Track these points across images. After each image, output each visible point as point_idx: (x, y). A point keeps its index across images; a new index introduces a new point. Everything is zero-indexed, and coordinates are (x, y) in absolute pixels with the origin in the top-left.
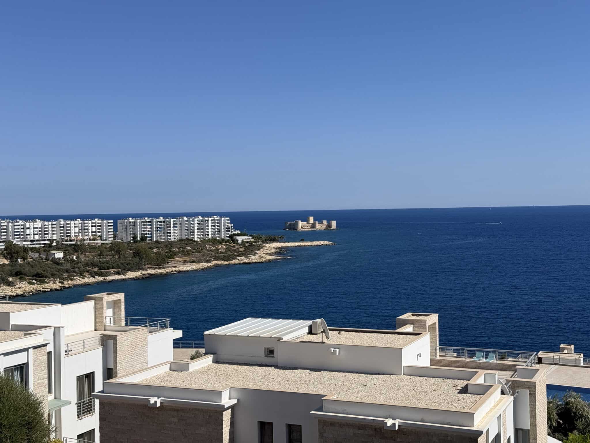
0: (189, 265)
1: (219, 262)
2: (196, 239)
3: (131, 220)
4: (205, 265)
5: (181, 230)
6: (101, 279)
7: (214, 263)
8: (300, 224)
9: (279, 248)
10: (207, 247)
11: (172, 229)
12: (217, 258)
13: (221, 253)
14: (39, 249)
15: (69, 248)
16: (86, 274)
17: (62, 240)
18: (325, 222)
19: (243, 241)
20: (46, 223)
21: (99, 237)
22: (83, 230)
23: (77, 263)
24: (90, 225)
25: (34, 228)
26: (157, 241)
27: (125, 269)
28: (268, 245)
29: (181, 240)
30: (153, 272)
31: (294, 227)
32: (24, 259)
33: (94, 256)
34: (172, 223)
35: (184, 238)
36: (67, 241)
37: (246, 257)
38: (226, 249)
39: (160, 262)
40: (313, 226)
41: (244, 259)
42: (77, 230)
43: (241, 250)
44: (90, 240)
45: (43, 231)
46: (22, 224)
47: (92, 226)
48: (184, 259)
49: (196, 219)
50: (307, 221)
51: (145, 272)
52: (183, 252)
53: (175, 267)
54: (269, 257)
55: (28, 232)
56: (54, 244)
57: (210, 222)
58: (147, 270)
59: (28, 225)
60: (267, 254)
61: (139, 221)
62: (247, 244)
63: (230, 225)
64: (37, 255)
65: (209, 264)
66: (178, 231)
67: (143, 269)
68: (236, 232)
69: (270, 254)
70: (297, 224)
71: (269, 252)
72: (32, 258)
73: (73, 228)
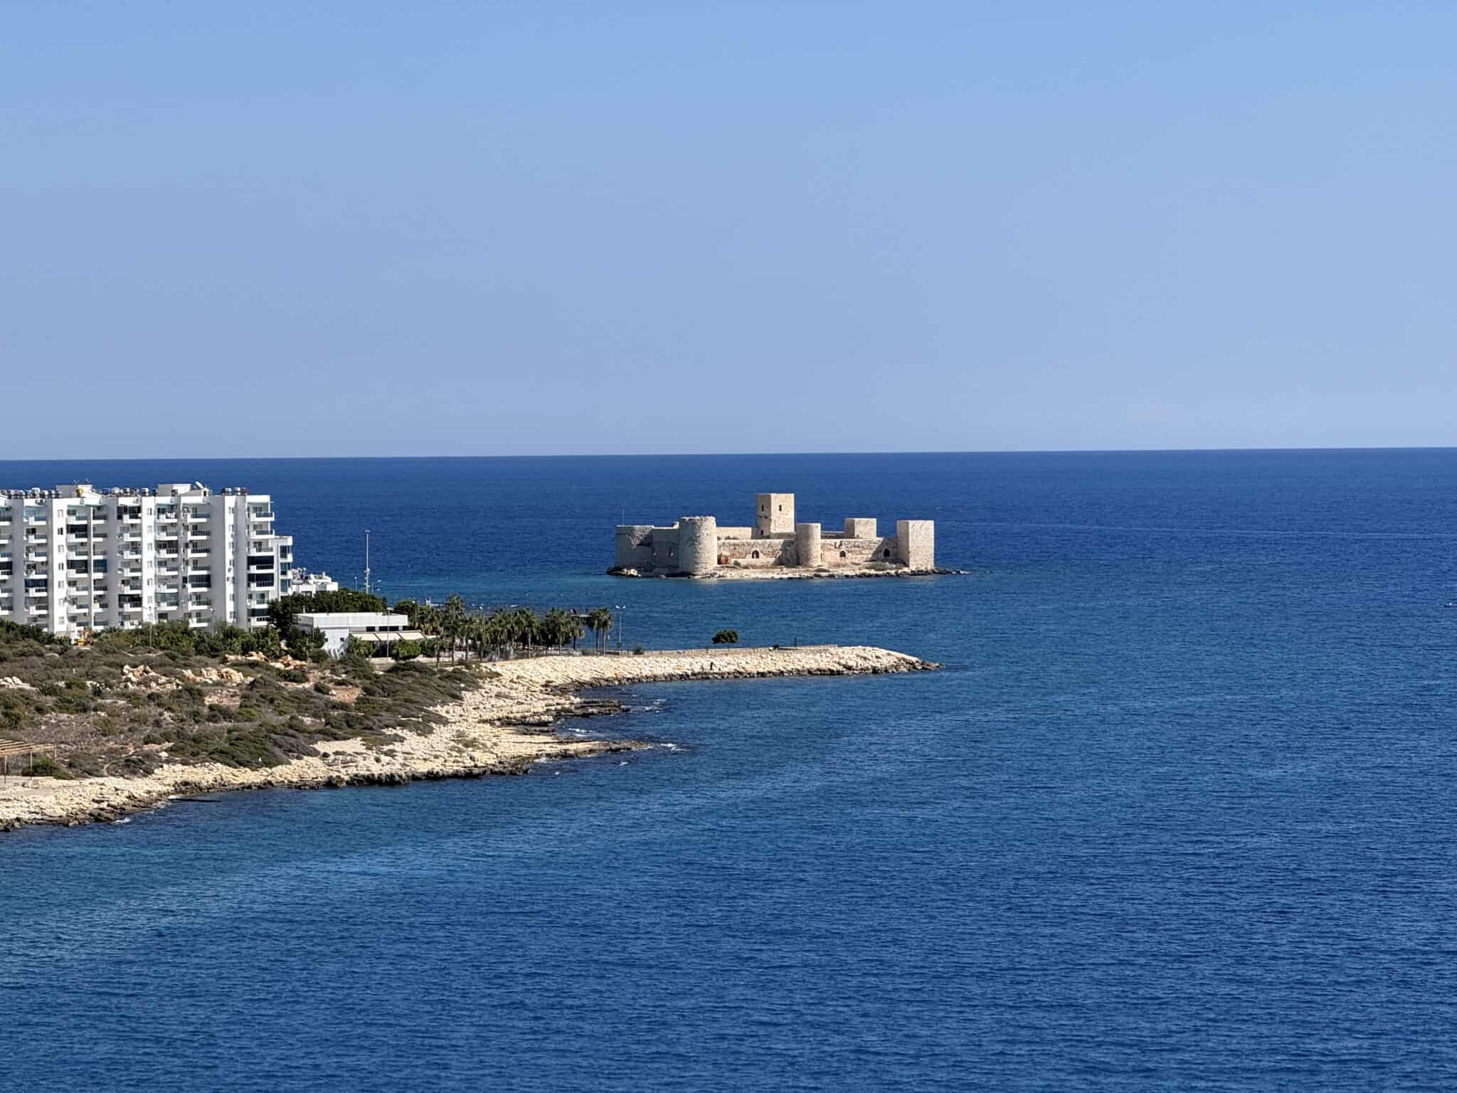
0: (14, 786)
1: (207, 774)
2: (59, 628)
4: (118, 789)
7: (169, 776)
8: (713, 538)
9: (579, 687)
10: (132, 674)
12: (190, 750)
13: (217, 713)
18: (867, 529)
19: (352, 645)
28: (508, 669)
31: (670, 558)
37: (375, 739)
38: (246, 692)
40: (794, 553)
41: (357, 757)
43: (339, 695)
49: (61, 505)
50: (756, 518)
54: (514, 746)
57: (147, 519)
60: (507, 722)
62: (381, 664)
63: (275, 544)
65: (140, 787)
68: (312, 587)
69: (524, 725)
70: (690, 537)
71: (516, 710)
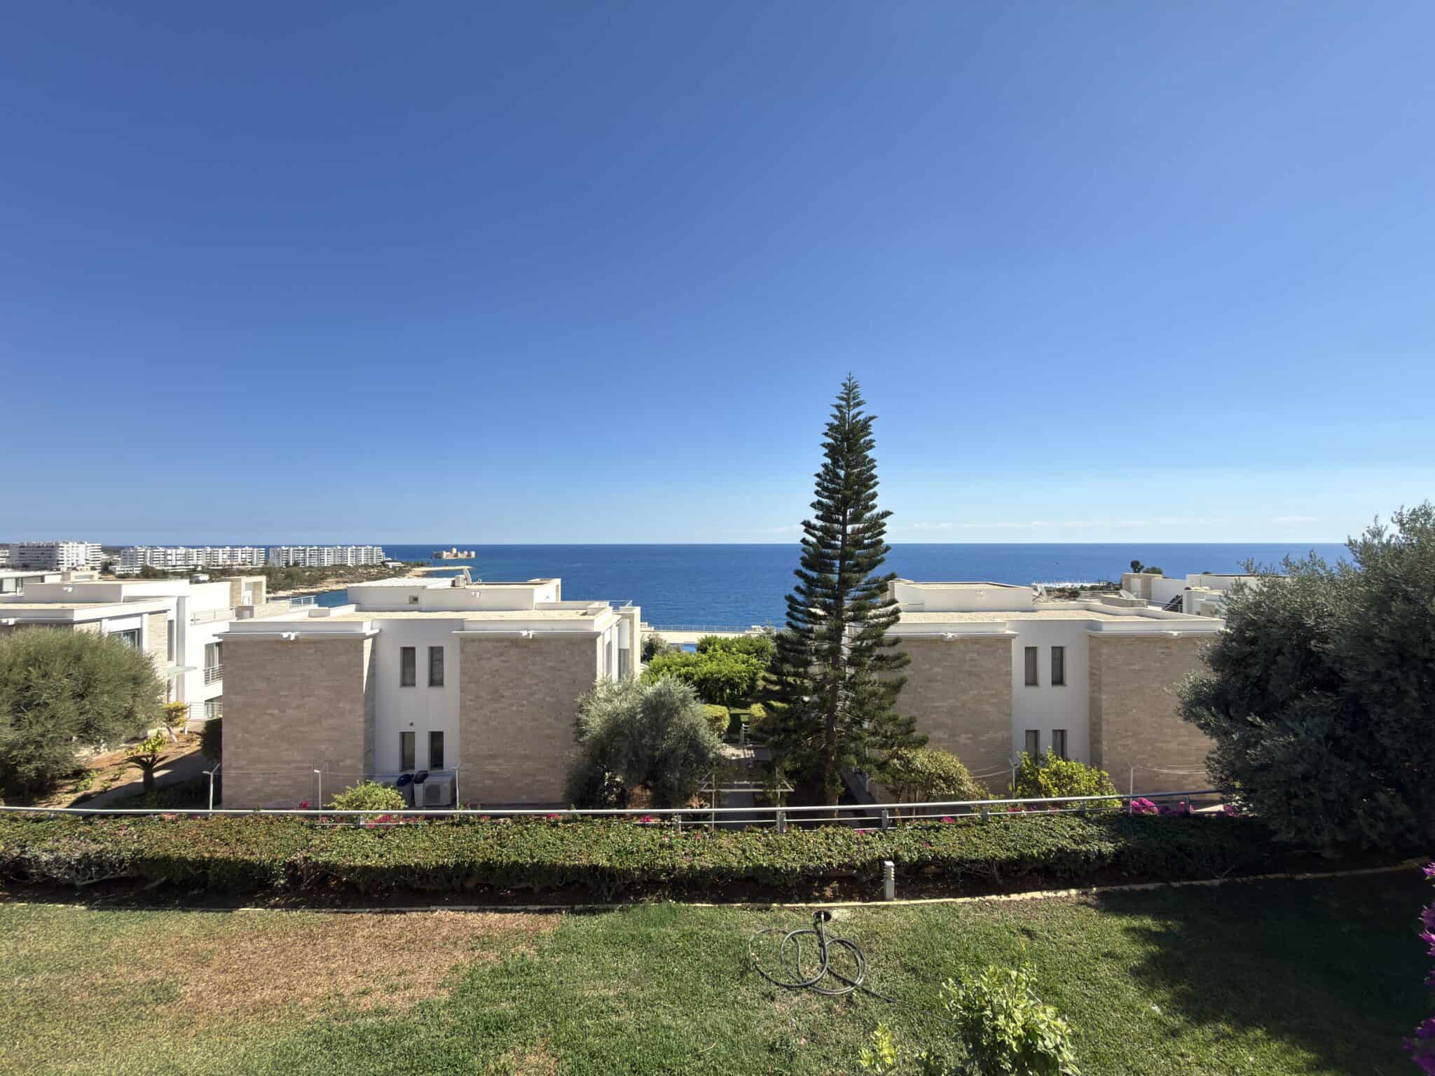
0: (342, 584)
3: (283, 548)
5: (334, 557)
9: (426, 571)
10: (360, 570)
11: (326, 556)
12: (369, 579)
13: (373, 575)
14: (182, 572)
15: (216, 572)
17: (209, 565)
18: (466, 553)
19: (393, 566)
21: (249, 562)
24: (240, 552)
26: (310, 567)
28: (416, 569)
29: (335, 565)
31: (439, 556)
34: (325, 551)
35: (337, 563)
38: (377, 572)
39: (312, 582)
40: (456, 555)
42: (225, 556)
43: (391, 573)
44: (239, 565)
45: (187, 557)
47: (242, 553)
48: (337, 580)
49: (349, 549)
50: (451, 551)
51: (297, 591)
52: (336, 574)
53: (328, 586)
55: (169, 558)
56: (199, 568)
57: (362, 551)
59: (169, 551)
61: (291, 550)
62: (397, 569)
63: (382, 554)
66: (331, 558)
67: (294, 589)
68: (387, 559)
70: (442, 554)
71: (417, 574)
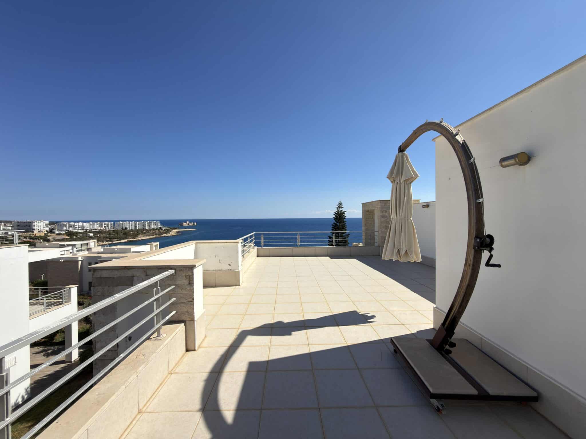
0: (146, 237)
2: (147, 228)
3: (121, 222)
4: (152, 237)
5: (141, 226)
6: (110, 242)
8: (184, 224)
9: (177, 231)
10: (152, 231)
11: (137, 225)
12: (156, 235)
13: (157, 233)
14: (82, 232)
15: (95, 232)
16: (104, 241)
18: (192, 223)
19: (164, 229)
20: (84, 223)
21: (107, 228)
22: (100, 226)
23: (100, 237)
25: (79, 225)
26: (131, 230)
27: (120, 239)
28: (174, 230)
29: (141, 229)
30: (132, 240)
31: (182, 225)
32: (76, 236)
33: (107, 235)
34: (137, 223)
36: (93, 230)
38: (159, 232)
39: (134, 236)
40: (188, 224)
41: (166, 235)
42: (98, 226)
43: (164, 232)
44: (104, 229)
45: (83, 226)
46: (73, 224)
47: (104, 224)
48: (144, 235)
49: (147, 222)
52: (143, 233)
53: (140, 238)
54: (175, 234)
55: (76, 226)
56: (88, 231)
57: (152, 223)
58: (129, 239)
59: (76, 224)
61: (124, 223)
62: (166, 230)
63: (159, 224)
64: (82, 235)
66: (140, 226)
67: (127, 239)
68: (162, 226)
71: (174, 232)
72: (79, 236)
73: (96, 225)
